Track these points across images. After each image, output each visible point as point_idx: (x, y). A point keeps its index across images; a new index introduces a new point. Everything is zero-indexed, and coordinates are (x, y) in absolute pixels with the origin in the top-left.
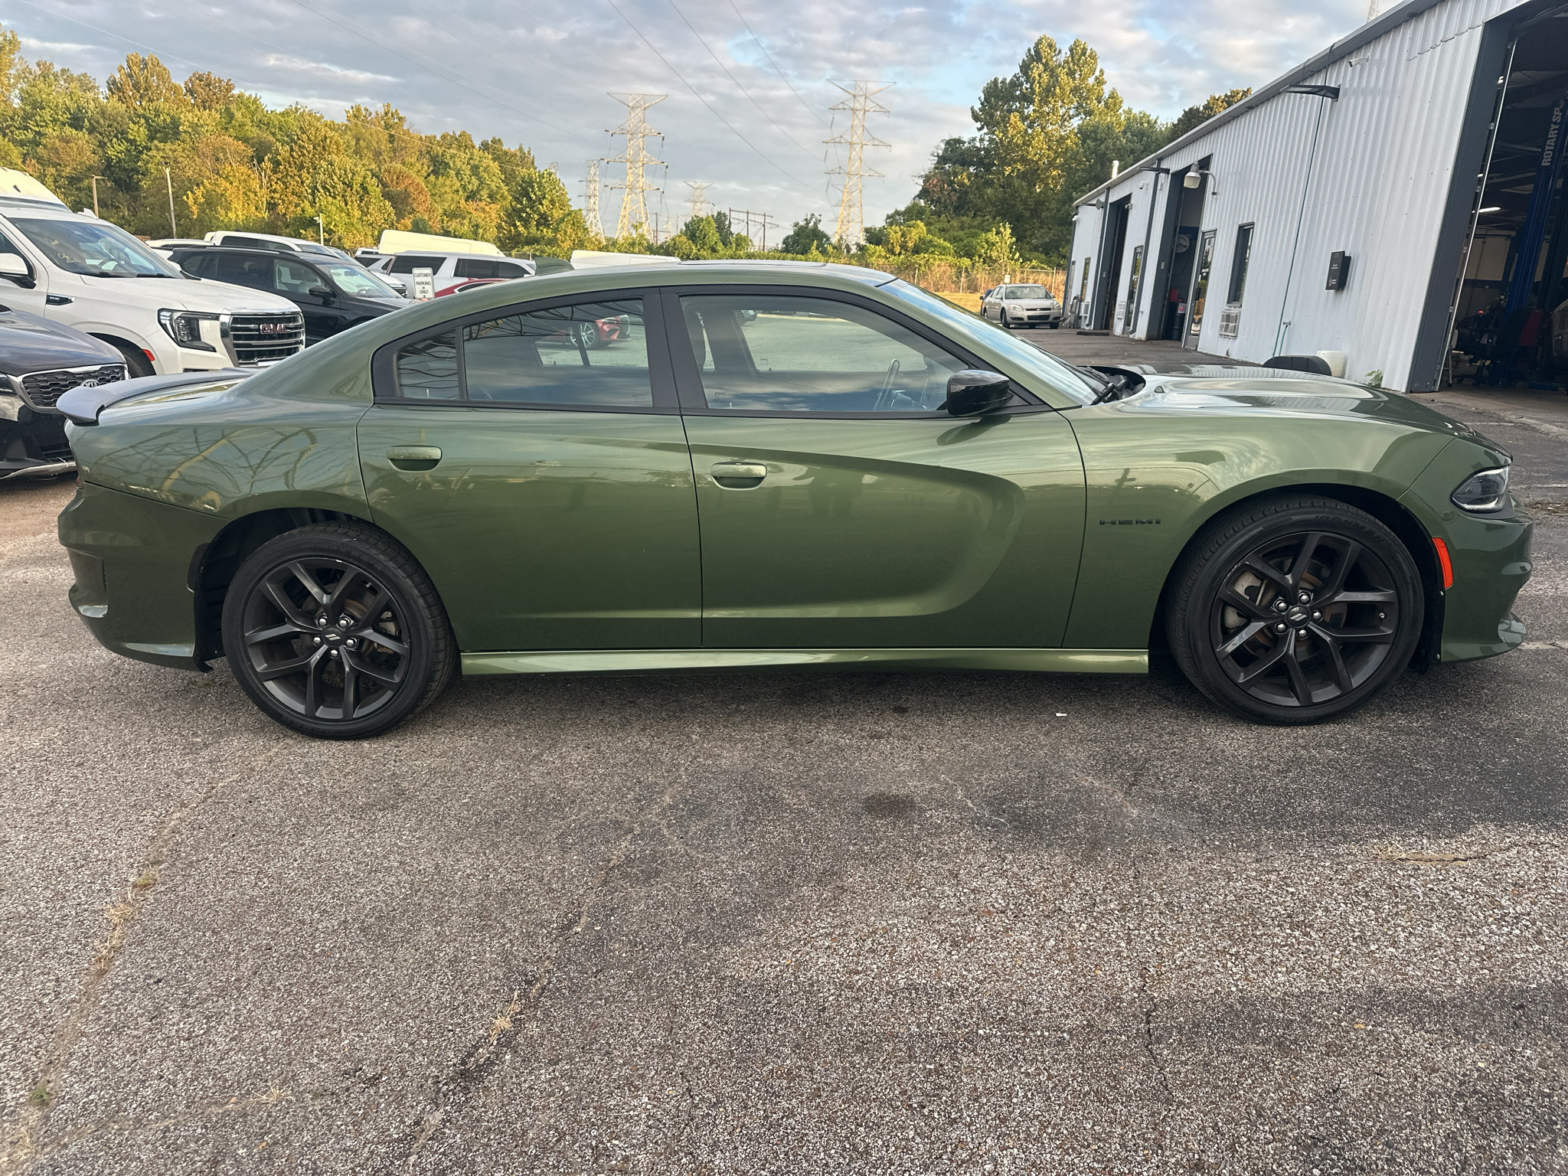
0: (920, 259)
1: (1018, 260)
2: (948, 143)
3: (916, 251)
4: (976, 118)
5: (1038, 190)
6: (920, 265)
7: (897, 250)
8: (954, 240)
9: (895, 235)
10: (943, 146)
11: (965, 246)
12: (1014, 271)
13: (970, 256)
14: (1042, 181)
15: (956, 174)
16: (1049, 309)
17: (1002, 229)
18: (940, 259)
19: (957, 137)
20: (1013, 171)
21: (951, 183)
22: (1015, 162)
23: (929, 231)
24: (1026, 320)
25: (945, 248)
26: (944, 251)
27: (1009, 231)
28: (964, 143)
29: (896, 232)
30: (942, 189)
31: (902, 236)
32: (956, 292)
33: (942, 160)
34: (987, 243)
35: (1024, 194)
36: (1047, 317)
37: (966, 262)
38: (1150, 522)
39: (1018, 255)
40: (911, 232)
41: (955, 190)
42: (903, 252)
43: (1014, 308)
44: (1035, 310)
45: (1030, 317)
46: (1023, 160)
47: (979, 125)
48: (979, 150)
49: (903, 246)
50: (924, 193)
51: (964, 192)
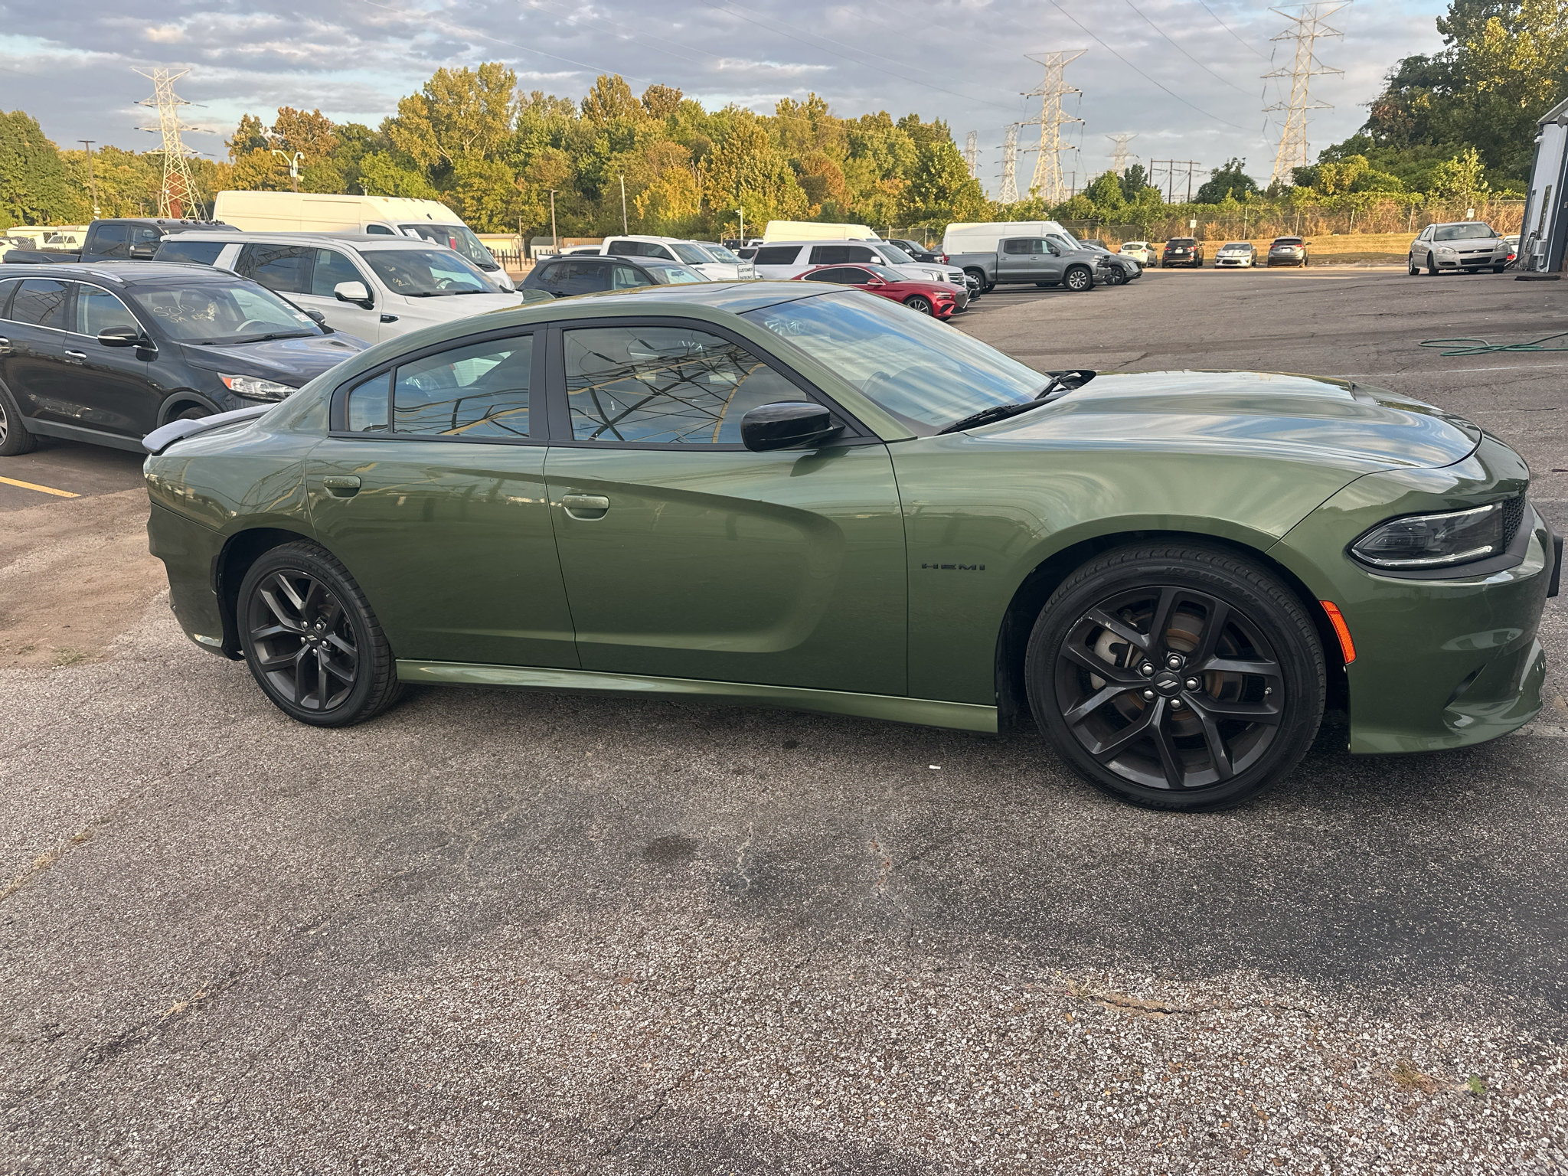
0: (1358, 198)
1: (1485, 190)
2: (1407, 62)
3: (1354, 188)
4: (1442, 29)
5: (1524, 106)
6: (1357, 205)
7: (1331, 189)
8: (1404, 173)
9: (1329, 173)
10: (1400, 67)
11: (1418, 179)
12: (1480, 203)
13: (1422, 189)
14: (1530, 93)
15: (1413, 98)
16: (1491, 250)
17: (1466, 156)
18: (1383, 197)
19: (1418, 55)
20: (1488, 87)
21: (1407, 108)
22: (1492, 75)
23: (1372, 166)
24: (1459, 264)
25: (1390, 183)
26: (1389, 187)
27: (1475, 157)
28: (1427, 60)
29: (1329, 171)
30: (1395, 116)
31: (1338, 173)
32: (1404, 232)
33: (1398, 82)
34: (1446, 172)
35: (1503, 112)
36: (1488, 259)
37: (1418, 197)
38: (974, 568)
39: (1486, 184)
40: (1348, 169)
41: (1412, 116)
42: (1338, 191)
43: (1444, 251)
44: (1472, 252)
45: (1463, 261)
46: (1503, 72)
47: (1446, 37)
48: (1447, 65)
49: (1339, 185)
50: (1373, 123)
51: (1423, 116)
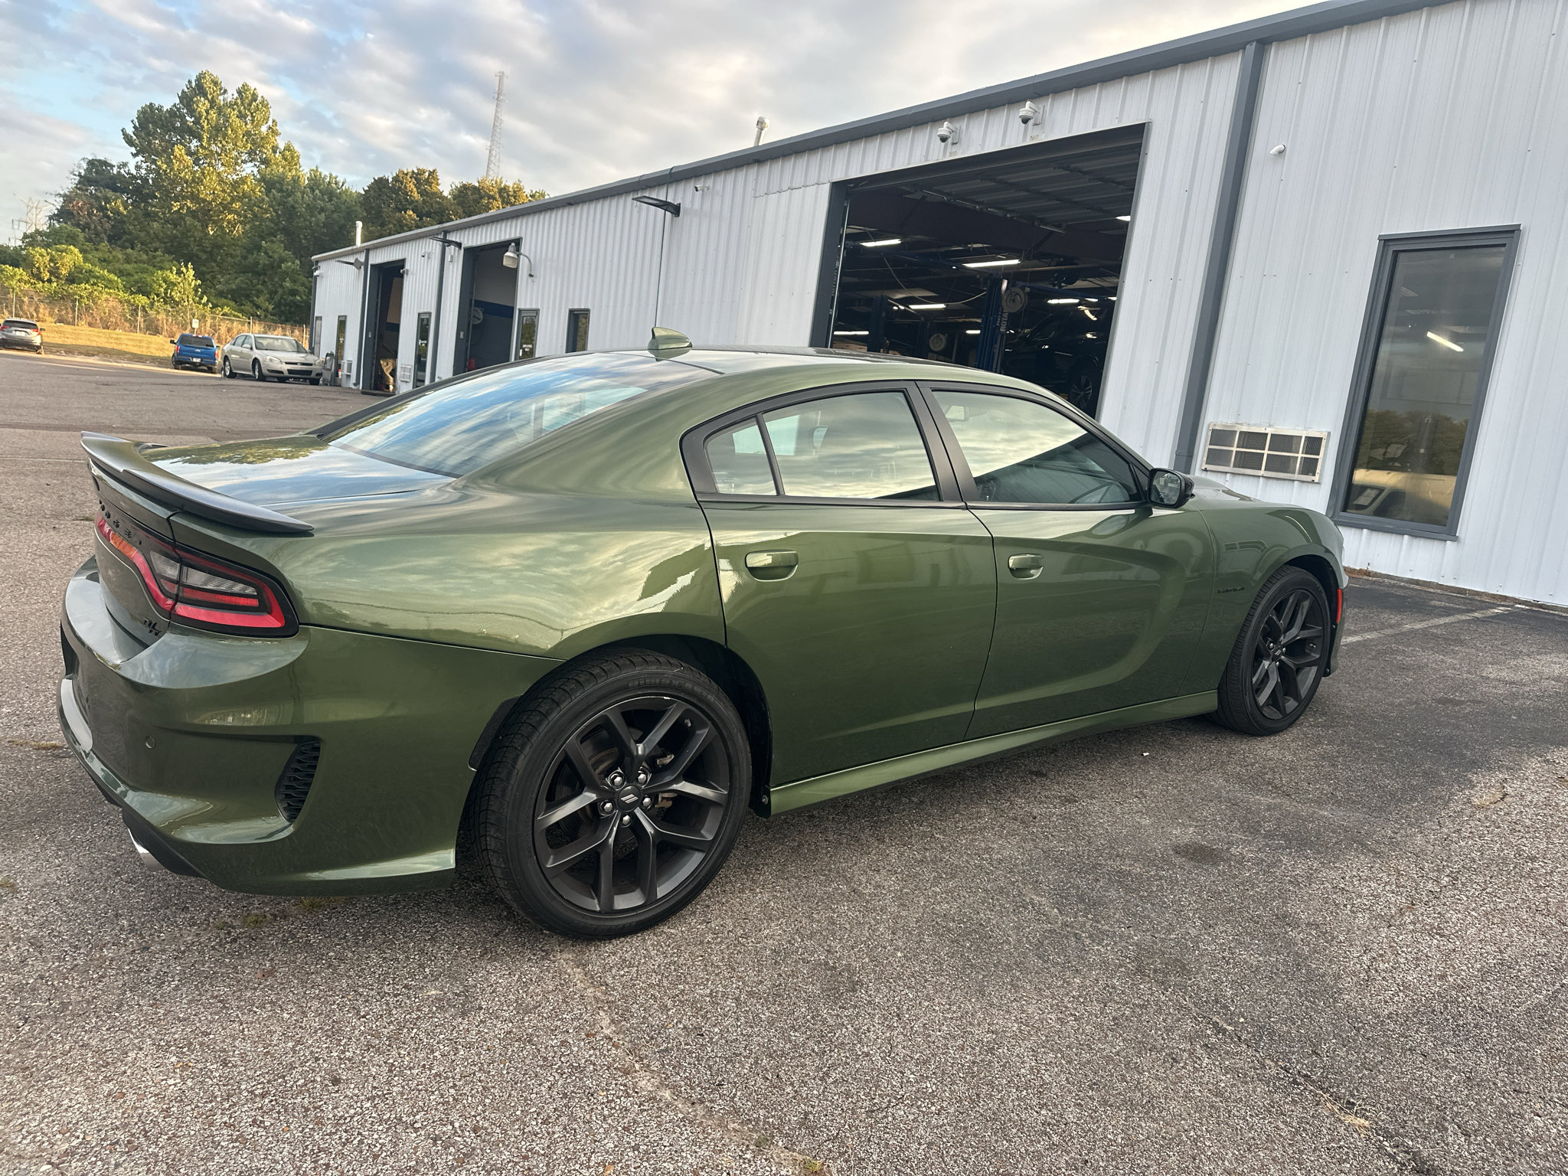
0: (84, 289)
1: (205, 305)
2: (91, 163)
3: (71, 279)
4: (129, 142)
5: (211, 233)
6: (81, 296)
7: (46, 276)
8: (121, 273)
9: (41, 256)
10: (85, 166)
11: (137, 282)
12: (204, 316)
13: (146, 294)
14: (215, 222)
15: (108, 200)
16: (311, 365)
17: (184, 269)
18: (107, 293)
19: (102, 159)
20: (182, 208)
21: (102, 209)
22: (185, 198)
23: (86, 260)
24: (287, 373)
25: (110, 281)
26: (109, 285)
27: (192, 272)
28: (112, 166)
29: (42, 255)
30: (90, 214)
31: (51, 260)
32: (131, 331)
33: (85, 181)
34: (165, 282)
35: (198, 234)
37: (142, 300)
39: (205, 298)
40: (62, 258)
41: (109, 217)
42: (53, 279)
43: (268, 360)
44: (293, 364)
45: (290, 371)
46: (194, 197)
47: (133, 150)
48: (134, 177)
49: (53, 271)
50: (63, 214)
51: (119, 221)
